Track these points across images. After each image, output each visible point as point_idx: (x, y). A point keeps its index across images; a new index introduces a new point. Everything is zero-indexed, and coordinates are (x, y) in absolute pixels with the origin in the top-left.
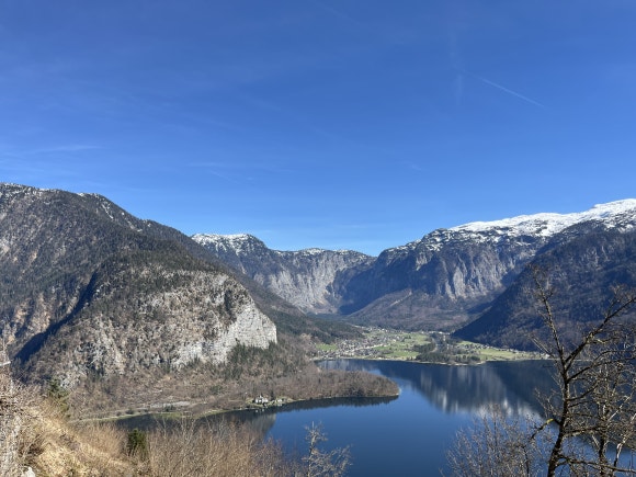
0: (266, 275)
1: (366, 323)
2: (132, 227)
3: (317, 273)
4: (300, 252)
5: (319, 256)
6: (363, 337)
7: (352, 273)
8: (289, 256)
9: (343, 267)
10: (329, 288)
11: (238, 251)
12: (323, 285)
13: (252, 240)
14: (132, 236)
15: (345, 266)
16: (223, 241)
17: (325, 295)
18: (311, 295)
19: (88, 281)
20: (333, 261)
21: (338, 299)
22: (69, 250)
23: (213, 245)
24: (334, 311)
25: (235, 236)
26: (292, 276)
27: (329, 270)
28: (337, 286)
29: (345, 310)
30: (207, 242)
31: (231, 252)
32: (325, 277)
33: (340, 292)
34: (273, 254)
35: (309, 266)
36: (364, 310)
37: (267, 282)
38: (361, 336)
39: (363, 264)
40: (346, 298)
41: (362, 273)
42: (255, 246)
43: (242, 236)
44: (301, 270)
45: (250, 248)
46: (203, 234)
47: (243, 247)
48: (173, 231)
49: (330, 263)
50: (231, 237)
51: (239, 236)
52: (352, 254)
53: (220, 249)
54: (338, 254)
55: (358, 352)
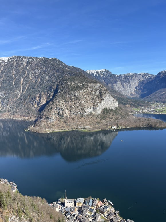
0: (112, 84)
1: (151, 100)
2: (67, 69)
3: (131, 83)
4: (125, 75)
5: (132, 76)
7: (146, 81)
8: (120, 77)
9: (142, 80)
10: (136, 88)
11: (102, 75)
12: (134, 87)
13: (107, 71)
14: (67, 72)
15: (143, 79)
16: (97, 72)
17: (134, 91)
18: (129, 90)
19: (55, 88)
20: (138, 78)
21: (140, 92)
22: (49, 78)
23: (93, 74)
24: (138, 96)
25: (101, 70)
26: (122, 84)
27: (136, 81)
28: (139, 87)
29: (142, 96)
30: (91, 73)
31: (100, 76)
32: (134, 84)
33: (140, 89)
34: (114, 76)
35: (128, 80)
36: (150, 96)
37: (113, 86)
38: (149, 105)
39: (150, 78)
40: (143, 91)
41: (150, 81)
42: (108, 73)
43: (103, 70)
44: (125, 82)
45: (106, 74)
46: (90, 70)
47: (104, 74)
48: (80, 69)
49: (136, 78)
50: (99, 71)
51: (102, 70)
52: (146, 74)
53: (96, 75)
54: (140, 74)
55: (149, 111)
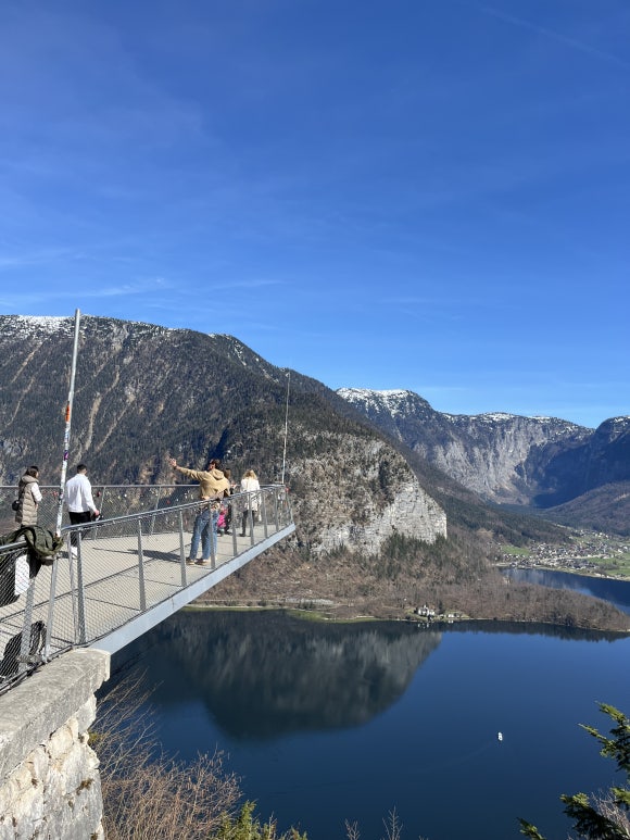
0: (430, 446)
1: (575, 522)
2: (267, 376)
3: (501, 448)
4: (479, 417)
5: (506, 424)
6: (571, 541)
7: (555, 450)
8: (462, 423)
9: (541, 441)
10: (518, 469)
11: (394, 412)
12: (510, 464)
13: (413, 399)
14: (268, 387)
15: (545, 440)
16: (376, 398)
17: (513, 479)
18: (492, 476)
19: (217, 440)
20: (527, 432)
21: (533, 486)
22: (198, 402)
23: (362, 403)
24: (526, 501)
25: (391, 392)
26: (466, 449)
27: (520, 443)
28: (531, 467)
29: (542, 501)
30: (355, 399)
31: (385, 412)
32: (512, 454)
33: (535, 475)
34: (440, 417)
35: (491, 437)
36: (572, 504)
37: (432, 455)
38: (565, 539)
39: (572, 438)
40: (544, 484)
41: (570, 450)
42: (417, 406)
43: (399, 392)
44: (479, 442)
45: (411, 409)
46: (351, 387)
47: (401, 407)
48: (315, 383)
49: (522, 434)
50: (385, 393)
51: (397, 391)
52: (556, 423)
53: (372, 408)
54: (535, 421)
55: (563, 563)
